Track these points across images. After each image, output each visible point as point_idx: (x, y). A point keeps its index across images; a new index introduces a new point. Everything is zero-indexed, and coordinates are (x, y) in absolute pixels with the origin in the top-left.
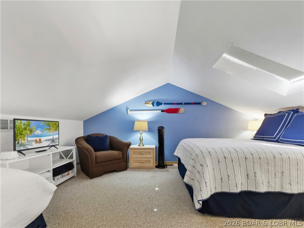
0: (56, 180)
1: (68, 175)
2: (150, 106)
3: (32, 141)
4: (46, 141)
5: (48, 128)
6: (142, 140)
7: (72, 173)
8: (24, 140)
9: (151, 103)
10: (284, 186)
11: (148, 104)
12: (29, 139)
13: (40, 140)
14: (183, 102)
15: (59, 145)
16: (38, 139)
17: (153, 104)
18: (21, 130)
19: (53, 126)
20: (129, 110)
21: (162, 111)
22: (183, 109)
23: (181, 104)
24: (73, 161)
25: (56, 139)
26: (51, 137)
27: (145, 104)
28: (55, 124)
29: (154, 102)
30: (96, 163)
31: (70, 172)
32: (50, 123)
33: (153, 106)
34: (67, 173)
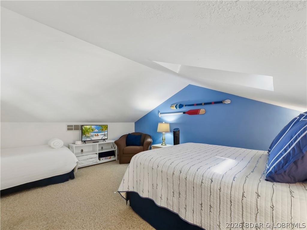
0: (101, 160)
1: (110, 158)
2: (174, 108)
3: (94, 135)
4: (101, 135)
5: (102, 128)
6: (165, 140)
7: (112, 158)
8: (89, 134)
9: (174, 106)
10: (181, 209)
11: (172, 107)
12: (92, 134)
13: (98, 135)
14: (203, 102)
15: (107, 139)
16: (96, 134)
17: (176, 107)
18: (87, 129)
19: (104, 128)
20: (159, 113)
21: (184, 113)
22: (204, 110)
23: (201, 104)
24: (115, 150)
25: (106, 134)
26: (104, 133)
27: (171, 107)
28: (105, 127)
29: (177, 105)
30: (123, 154)
31: (112, 157)
32: (103, 126)
33: (176, 108)
34: (109, 157)
